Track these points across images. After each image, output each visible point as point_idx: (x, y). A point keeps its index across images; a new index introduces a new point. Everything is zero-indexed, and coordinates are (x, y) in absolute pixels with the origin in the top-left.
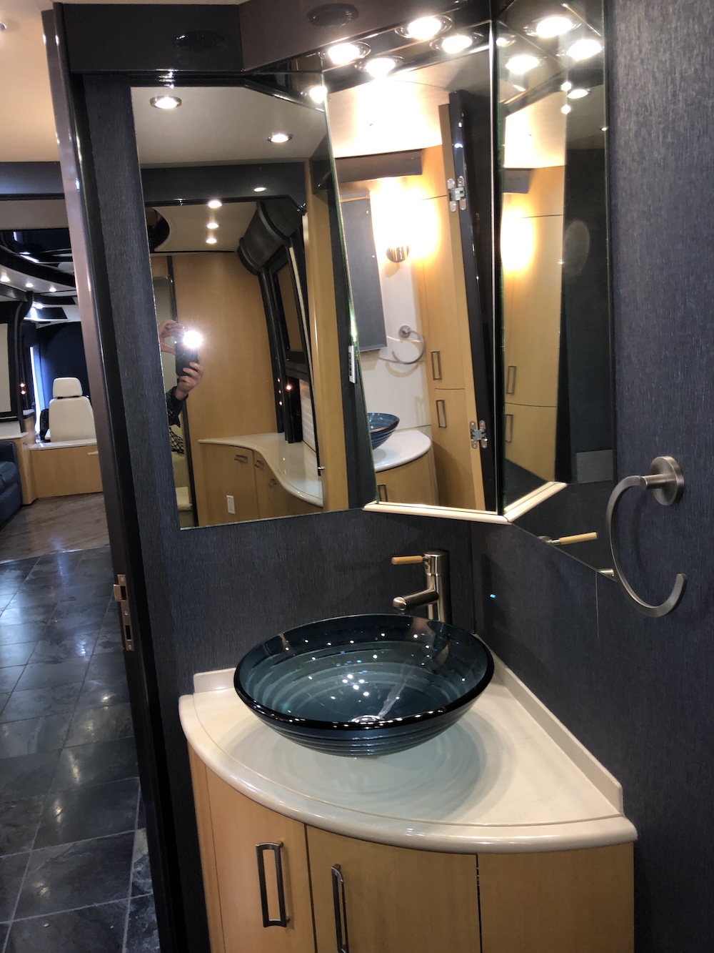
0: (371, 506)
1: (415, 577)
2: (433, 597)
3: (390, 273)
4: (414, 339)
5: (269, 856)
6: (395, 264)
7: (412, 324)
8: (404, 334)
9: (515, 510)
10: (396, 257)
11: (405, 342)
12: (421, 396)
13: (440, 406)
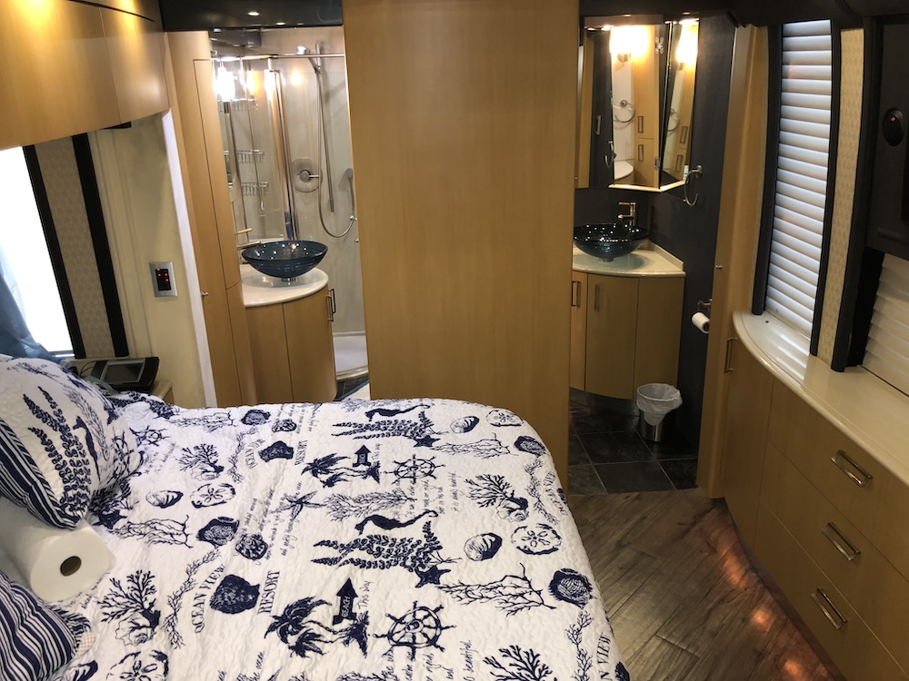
0: (611, 186)
1: (626, 210)
2: (632, 218)
3: (618, 68)
4: (629, 108)
5: (575, 285)
6: (621, 63)
7: (629, 98)
8: (623, 104)
9: (664, 188)
10: (624, 59)
11: (624, 109)
12: (630, 141)
13: (641, 148)
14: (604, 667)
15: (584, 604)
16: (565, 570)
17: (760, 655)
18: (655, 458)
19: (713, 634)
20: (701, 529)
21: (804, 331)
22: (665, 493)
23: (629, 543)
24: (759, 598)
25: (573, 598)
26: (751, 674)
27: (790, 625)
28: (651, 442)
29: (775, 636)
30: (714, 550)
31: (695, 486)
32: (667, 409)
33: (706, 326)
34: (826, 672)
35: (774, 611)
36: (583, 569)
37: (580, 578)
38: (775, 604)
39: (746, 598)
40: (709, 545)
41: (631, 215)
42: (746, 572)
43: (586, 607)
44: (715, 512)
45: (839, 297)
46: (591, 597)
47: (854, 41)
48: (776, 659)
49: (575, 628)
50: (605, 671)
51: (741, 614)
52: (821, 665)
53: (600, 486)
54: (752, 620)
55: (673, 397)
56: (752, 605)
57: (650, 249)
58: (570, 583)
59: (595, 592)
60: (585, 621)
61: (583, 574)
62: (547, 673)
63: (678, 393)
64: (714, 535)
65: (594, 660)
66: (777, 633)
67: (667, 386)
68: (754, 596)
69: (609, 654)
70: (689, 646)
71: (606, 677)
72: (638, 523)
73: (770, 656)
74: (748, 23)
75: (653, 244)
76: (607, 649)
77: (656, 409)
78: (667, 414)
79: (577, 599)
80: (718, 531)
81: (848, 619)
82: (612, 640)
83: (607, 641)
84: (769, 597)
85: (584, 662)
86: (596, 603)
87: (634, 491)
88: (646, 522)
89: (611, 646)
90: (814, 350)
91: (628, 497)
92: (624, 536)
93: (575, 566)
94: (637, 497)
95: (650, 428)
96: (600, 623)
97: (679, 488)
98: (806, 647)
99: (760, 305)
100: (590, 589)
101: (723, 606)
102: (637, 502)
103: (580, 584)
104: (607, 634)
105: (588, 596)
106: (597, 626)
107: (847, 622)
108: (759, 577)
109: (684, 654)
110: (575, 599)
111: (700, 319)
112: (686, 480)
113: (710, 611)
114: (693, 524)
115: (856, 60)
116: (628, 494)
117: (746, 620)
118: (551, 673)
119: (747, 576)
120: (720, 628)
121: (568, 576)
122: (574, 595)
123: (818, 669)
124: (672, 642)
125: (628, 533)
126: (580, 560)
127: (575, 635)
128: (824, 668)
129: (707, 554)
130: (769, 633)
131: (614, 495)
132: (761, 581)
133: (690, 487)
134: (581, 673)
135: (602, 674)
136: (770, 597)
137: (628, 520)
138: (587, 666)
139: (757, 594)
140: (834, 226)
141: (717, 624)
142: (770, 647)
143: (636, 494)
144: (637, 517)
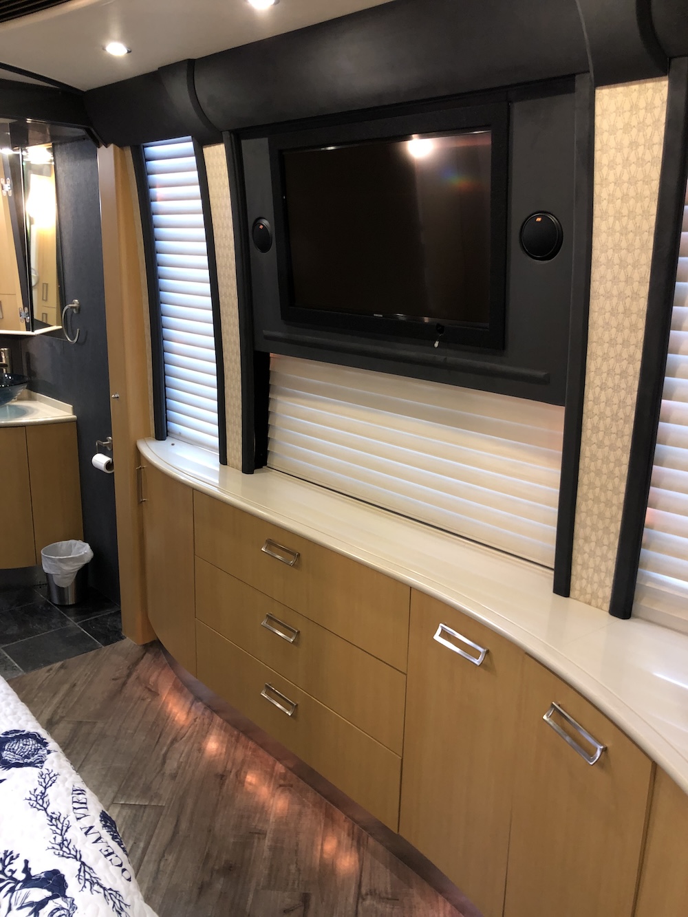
2: (5, 365)
9: (38, 332)
14: (85, 822)
15: (42, 762)
16: (7, 733)
17: (222, 777)
18: (72, 623)
19: (174, 777)
20: (138, 678)
21: (211, 447)
22: (92, 653)
23: (62, 718)
24: (210, 724)
25: (26, 760)
26: (218, 800)
27: (243, 738)
28: (63, 607)
29: (231, 754)
30: (155, 694)
31: (122, 638)
32: (78, 566)
33: (109, 465)
34: (283, 767)
35: (225, 731)
36: (30, 724)
37: (29, 736)
38: (225, 724)
39: (197, 728)
40: (150, 690)
41: (4, 362)
42: (192, 704)
43: (46, 765)
44: (148, 656)
45: (240, 402)
46: (49, 752)
47: (217, 155)
48: (237, 774)
49: (37, 792)
50: (88, 826)
51: (196, 745)
52: (278, 763)
53: (14, 668)
54: (207, 748)
55: (82, 551)
56: (204, 735)
57: (31, 398)
58: (17, 746)
59: (52, 745)
60: (48, 781)
61: (32, 731)
62: (12, 859)
63: (87, 546)
64: (153, 679)
65: (72, 818)
66: (233, 751)
67: (73, 542)
68: (204, 725)
69: (88, 806)
70: (151, 800)
71: (91, 831)
72: (68, 694)
73: (232, 773)
74: (111, 143)
75: (32, 393)
76: (84, 801)
77: (67, 568)
78: (78, 571)
79: (32, 760)
80: (156, 674)
81: (298, 703)
82: (87, 790)
83: (82, 792)
84: (218, 720)
85: (60, 826)
86: (58, 756)
87: (57, 661)
88: (77, 689)
89: (90, 797)
90: (223, 460)
91: (51, 669)
92: (55, 712)
93: (20, 725)
94: (62, 667)
95: (61, 590)
96: (67, 776)
97: (105, 644)
98: (261, 752)
99: (162, 432)
100: (45, 744)
101: (176, 745)
102: (62, 671)
103: (31, 742)
104: (80, 785)
105: (45, 752)
106: (66, 780)
107: (297, 705)
108: (205, 704)
109: (147, 810)
110: (29, 761)
111: (100, 460)
112: (112, 635)
113: (165, 756)
114: (129, 676)
115: (220, 174)
116: (48, 667)
117: (201, 750)
118: (18, 856)
119: (193, 708)
120: (179, 768)
121: (13, 739)
122: (27, 757)
123: (276, 768)
124: (133, 803)
125: (58, 707)
126: (24, 718)
127: (40, 800)
128: (281, 765)
129: (149, 700)
130: (226, 753)
131: (33, 672)
132: (208, 706)
133: (117, 640)
134: (59, 839)
135: (85, 830)
136: (219, 718)
137: (55, 694)
138: (65, 828)
139: (207, 721)
140: (224, 336)
141: (175, 765)
142: (229, 766)
143: (58, 664)
144: (66, 687)
